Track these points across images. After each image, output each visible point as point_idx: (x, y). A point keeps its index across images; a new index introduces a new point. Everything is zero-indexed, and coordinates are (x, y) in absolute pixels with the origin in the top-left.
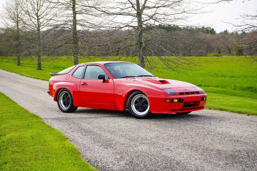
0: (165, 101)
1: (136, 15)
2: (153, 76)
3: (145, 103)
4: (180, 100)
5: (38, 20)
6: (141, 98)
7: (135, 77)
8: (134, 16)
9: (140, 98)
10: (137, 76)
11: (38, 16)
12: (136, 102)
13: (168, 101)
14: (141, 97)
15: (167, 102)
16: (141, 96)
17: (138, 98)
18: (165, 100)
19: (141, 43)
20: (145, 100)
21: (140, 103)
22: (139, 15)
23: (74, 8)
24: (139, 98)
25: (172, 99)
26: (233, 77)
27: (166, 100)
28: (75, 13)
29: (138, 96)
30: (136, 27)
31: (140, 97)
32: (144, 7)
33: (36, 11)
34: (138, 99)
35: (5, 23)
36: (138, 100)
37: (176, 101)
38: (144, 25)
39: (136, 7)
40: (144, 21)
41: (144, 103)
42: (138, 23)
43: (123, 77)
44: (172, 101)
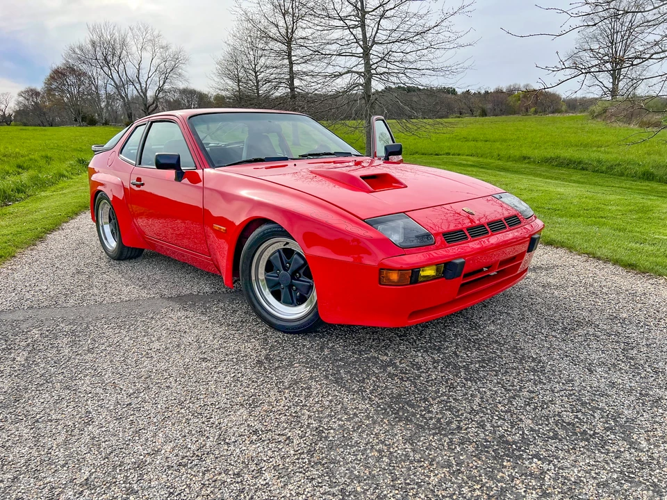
0: (380, 279)
1: (362, 55)
2: (353, 151)
3: (302, 271)
4: (447, 268)
5: (256, 77)
6: (289, 252)
7: (286, 159)
8: (360, 57)
9: (284, 250)
10: (298, 157)
11: (256, 73)
12: (269, 267)
13: (394, 276)
14: (287, 247)
15: (389, 279)
16: (287, 243)
17: (276, 249)
18: (380, 273)
19: (370, 96)
20: (302, 262)
21: (283, 272)
22: (366, 55)
23: (290, 56)
24: (278, 251)
25: (415, 271)
26: (486, 141)
27: (385, 272)
28: (291, 63)
29: (277, 244)
30: (361, 73)
31: (280, 246)
32: (374, 43)
33: (254, 66)
34: (277, 254)
35: (223, 82)
36: (276, 257)
37: (429, 272)
38: (373, 69)
39: (361, 43)
40: (374, 64)
41: (297, 271)
42: (365, 67)
43: (244, 159)
44: (411, 277)
